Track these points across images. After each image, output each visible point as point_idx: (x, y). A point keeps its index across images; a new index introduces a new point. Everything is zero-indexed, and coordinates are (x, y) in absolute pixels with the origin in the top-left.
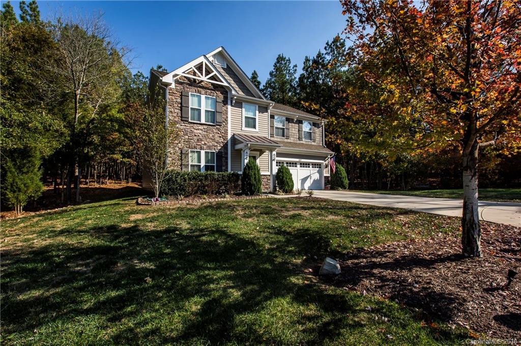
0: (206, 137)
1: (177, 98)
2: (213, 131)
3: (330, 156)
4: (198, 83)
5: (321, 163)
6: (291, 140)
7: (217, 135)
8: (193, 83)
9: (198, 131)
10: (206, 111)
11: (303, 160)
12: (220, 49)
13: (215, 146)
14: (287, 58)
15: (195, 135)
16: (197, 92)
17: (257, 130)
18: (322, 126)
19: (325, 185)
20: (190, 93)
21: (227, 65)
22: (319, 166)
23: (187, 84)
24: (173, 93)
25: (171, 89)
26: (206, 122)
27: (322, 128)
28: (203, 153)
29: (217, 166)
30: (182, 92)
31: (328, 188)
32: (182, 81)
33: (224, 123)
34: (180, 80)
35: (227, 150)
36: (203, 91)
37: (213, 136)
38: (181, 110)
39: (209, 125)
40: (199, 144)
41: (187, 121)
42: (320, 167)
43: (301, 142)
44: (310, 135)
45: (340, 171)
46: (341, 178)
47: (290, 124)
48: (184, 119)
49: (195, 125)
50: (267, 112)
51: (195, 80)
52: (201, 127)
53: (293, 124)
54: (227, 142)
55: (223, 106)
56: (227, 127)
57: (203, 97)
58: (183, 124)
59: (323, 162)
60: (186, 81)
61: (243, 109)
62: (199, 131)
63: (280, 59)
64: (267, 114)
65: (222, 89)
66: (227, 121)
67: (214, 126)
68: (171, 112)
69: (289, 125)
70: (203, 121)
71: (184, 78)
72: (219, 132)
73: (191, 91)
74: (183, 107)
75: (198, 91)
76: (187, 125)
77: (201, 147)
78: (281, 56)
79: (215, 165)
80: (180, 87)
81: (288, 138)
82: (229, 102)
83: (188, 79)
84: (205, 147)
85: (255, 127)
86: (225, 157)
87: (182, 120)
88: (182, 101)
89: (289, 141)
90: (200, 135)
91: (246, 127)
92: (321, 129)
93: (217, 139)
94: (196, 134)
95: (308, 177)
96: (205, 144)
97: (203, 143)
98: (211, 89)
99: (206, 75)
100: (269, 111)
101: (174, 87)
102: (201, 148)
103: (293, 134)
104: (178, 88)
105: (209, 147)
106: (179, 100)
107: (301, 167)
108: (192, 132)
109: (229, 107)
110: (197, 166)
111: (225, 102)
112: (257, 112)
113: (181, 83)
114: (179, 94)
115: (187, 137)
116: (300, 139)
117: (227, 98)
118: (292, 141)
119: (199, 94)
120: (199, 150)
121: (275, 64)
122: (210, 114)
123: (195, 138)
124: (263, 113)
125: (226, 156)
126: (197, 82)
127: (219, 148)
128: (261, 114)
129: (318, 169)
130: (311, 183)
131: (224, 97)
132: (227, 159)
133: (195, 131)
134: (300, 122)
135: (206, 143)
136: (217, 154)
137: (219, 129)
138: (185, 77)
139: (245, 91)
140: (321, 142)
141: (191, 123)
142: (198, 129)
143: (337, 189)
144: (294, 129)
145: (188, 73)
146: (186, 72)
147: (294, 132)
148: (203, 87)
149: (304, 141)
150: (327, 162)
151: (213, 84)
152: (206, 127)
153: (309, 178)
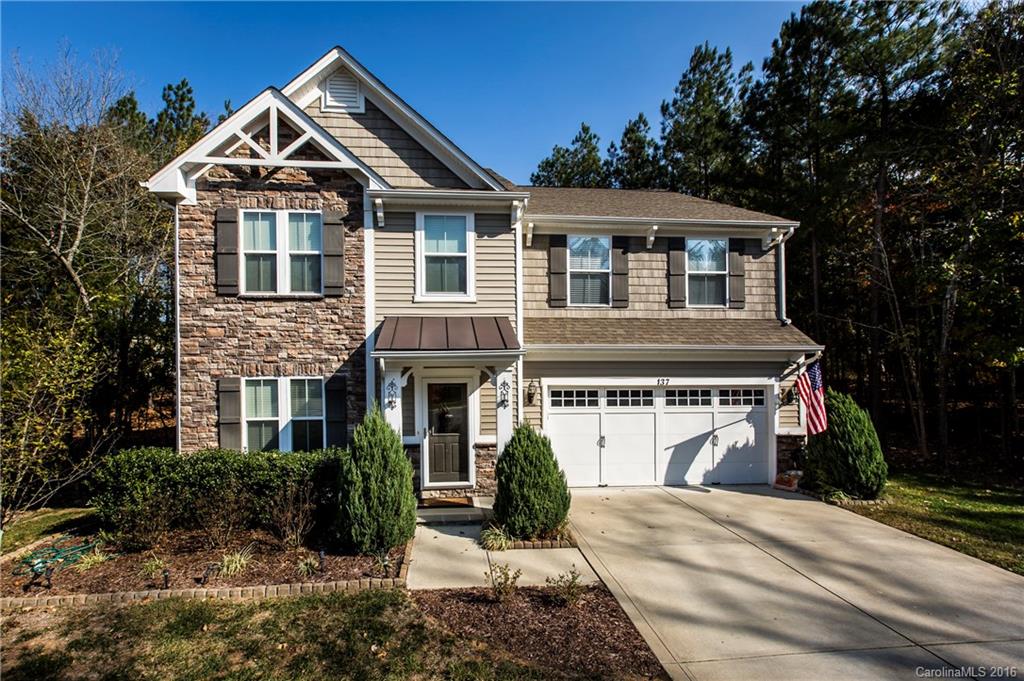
0: (292, 336)
1: (205, 230)
2: (314, 317)
3: (808, 357)
4: (267, 177)
5: (765, 386)
6: (636, 310)
7: (327, 329)
8: (250, 180)
9: (268, 322)
10: (294, 258)
11: (675, 382)
12: (334, 55)
13: (321, 362)
14: (721, 51)
15: (260, 335)
16: (263, 204)
17: (471, 294)
18: (777, 247)
19: (780, 470)
20: (241, 212)
21: (367, 100)
22: (757, 396)
23: (232, 185)
24: (192, 219)
25: (186, 209)
26: (293, 290)
27: (777, 256)
28: (284, 385)
29: (327, 422)
30: (216, 214)
31: (789, 483)
32: (218, 180)
33: (352, 289)
34: (210, 179)
35: (364, 371)
36: (280, 198)
37: (316, 332)
38: (216, 266)
39: (302, 299)
40: (270, 359)
41: (234, 295)
42: (759, 402)
43: (679, 314)
44: (715, 288)
45: (844, 424)
46: (845, 454)
47: (631, 256)
48: (225, 289)
49: (258, 304)
50: (509, 229)
51: (255, 170)
52: (277, 308)
53: (646, 256)
54: (363, 345)
55: (347, 235)
56: (362, 298)
57: (282, 217)
58: (221, 306)
59: (772, 381)
60: (229, 176)
61: (417, 233)
62: (271, 321)
63: (700, 58)
64: (511, 237)
65: (344, 183)
66: (360, 278)
67: (318, 299)
68: (187, 274)
69: (626, 262)
70: (284, 288)
71: (221, 170)
72: (335, 318)
73: (245, 205)
74: (222, 255)
75: (267, 201)
76: (232, 306)
77: (277, 368)
78: (703, 49)
79: (323, 418)
80: (210, 199)
81: (622, 302)
82: (368, 218)
83: (236, 170)
84: (290, 366)
85: (463, 288)
86: (355, 394)
87: (218, 295)
88: (216, 239)
89: (626, 314)
90: (273, 332)
91: (429, 289)
92: (770, 258)
93: (330, 338)
94: (262, 332)
95: (705, 437)
96: (290, 358)
97: (283, 354)
98: (308, 189)
99: (281, 147)
100: (518, 226)
101: (195, 203)
102: (278, 372)
103: (643, 290)
104: (208, 202)
105: (304, 366)
106: (210, 238)
107: (670, 403)
108: (250, 325)
109: (369, 234)
110: (268, 423)
111: (354, 221)
112: (471, 236)
113: (214, 187)
114: (208, 220)
115: (235, 341)
116: (673, 302)
117: (361, 205)
118: (640, 315)
119: (269, 211)
120: (272, 378)
121: (685, 76)
122: (306, 264)
123: (262, 342)
124: (492, 235)
125: (359, 390)
126: (263, 173)
127: (336, 366)
128: (486, 241)
129: (748, 408)
130: (717, 460)
131: (350, 204)
132: (365, 400)
133: (260, 322)
134: (671, 244)
135: (294, 353)
136: (326, 385)
137: (333, 309)
138: (226, 166)
139: (432, 171)
140: (773, 307)
141: (246, 299)
142: (269, 316)
143: (827, 493)
144: (645, 273)
145: (234, 154)
146: (228, 152)
147: (647, 281)
148: (280, 187)
149: (691, 311)
150: (788, 383)
151: (311, 172)
152: (290, 306)
153: (708, 445)
